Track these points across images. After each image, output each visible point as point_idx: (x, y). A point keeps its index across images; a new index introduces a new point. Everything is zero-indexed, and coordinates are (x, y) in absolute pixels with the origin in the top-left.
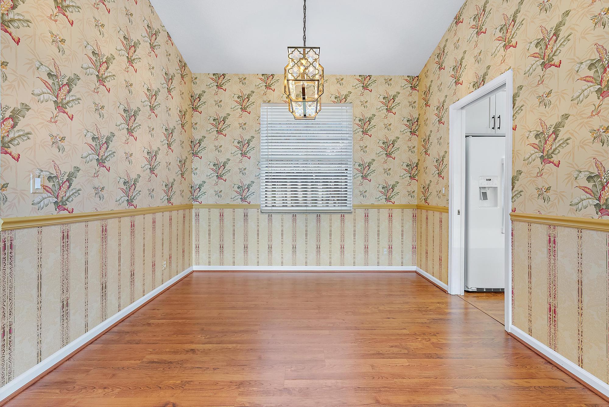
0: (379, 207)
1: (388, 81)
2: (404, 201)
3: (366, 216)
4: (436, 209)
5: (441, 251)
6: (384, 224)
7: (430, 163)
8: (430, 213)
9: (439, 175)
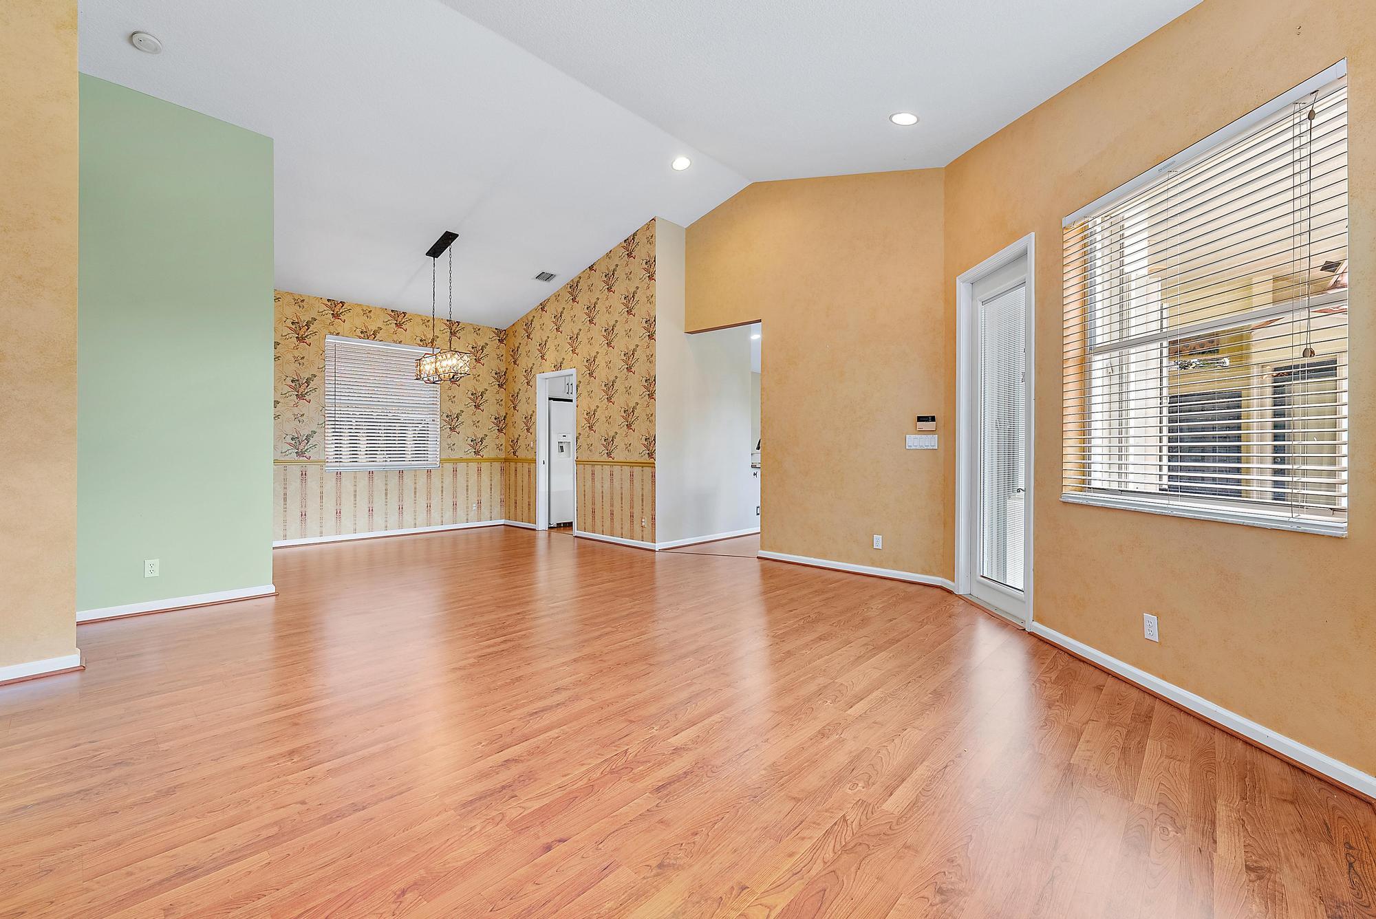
0: (468, 461)
1: (477, 330)
2: (492, 456)
3: (455, 471)
4: (523, 461)
5: (529, 498)
6: (473, 478)
7: (519, 418)
8: (519, 465)
9: (528, 430)
